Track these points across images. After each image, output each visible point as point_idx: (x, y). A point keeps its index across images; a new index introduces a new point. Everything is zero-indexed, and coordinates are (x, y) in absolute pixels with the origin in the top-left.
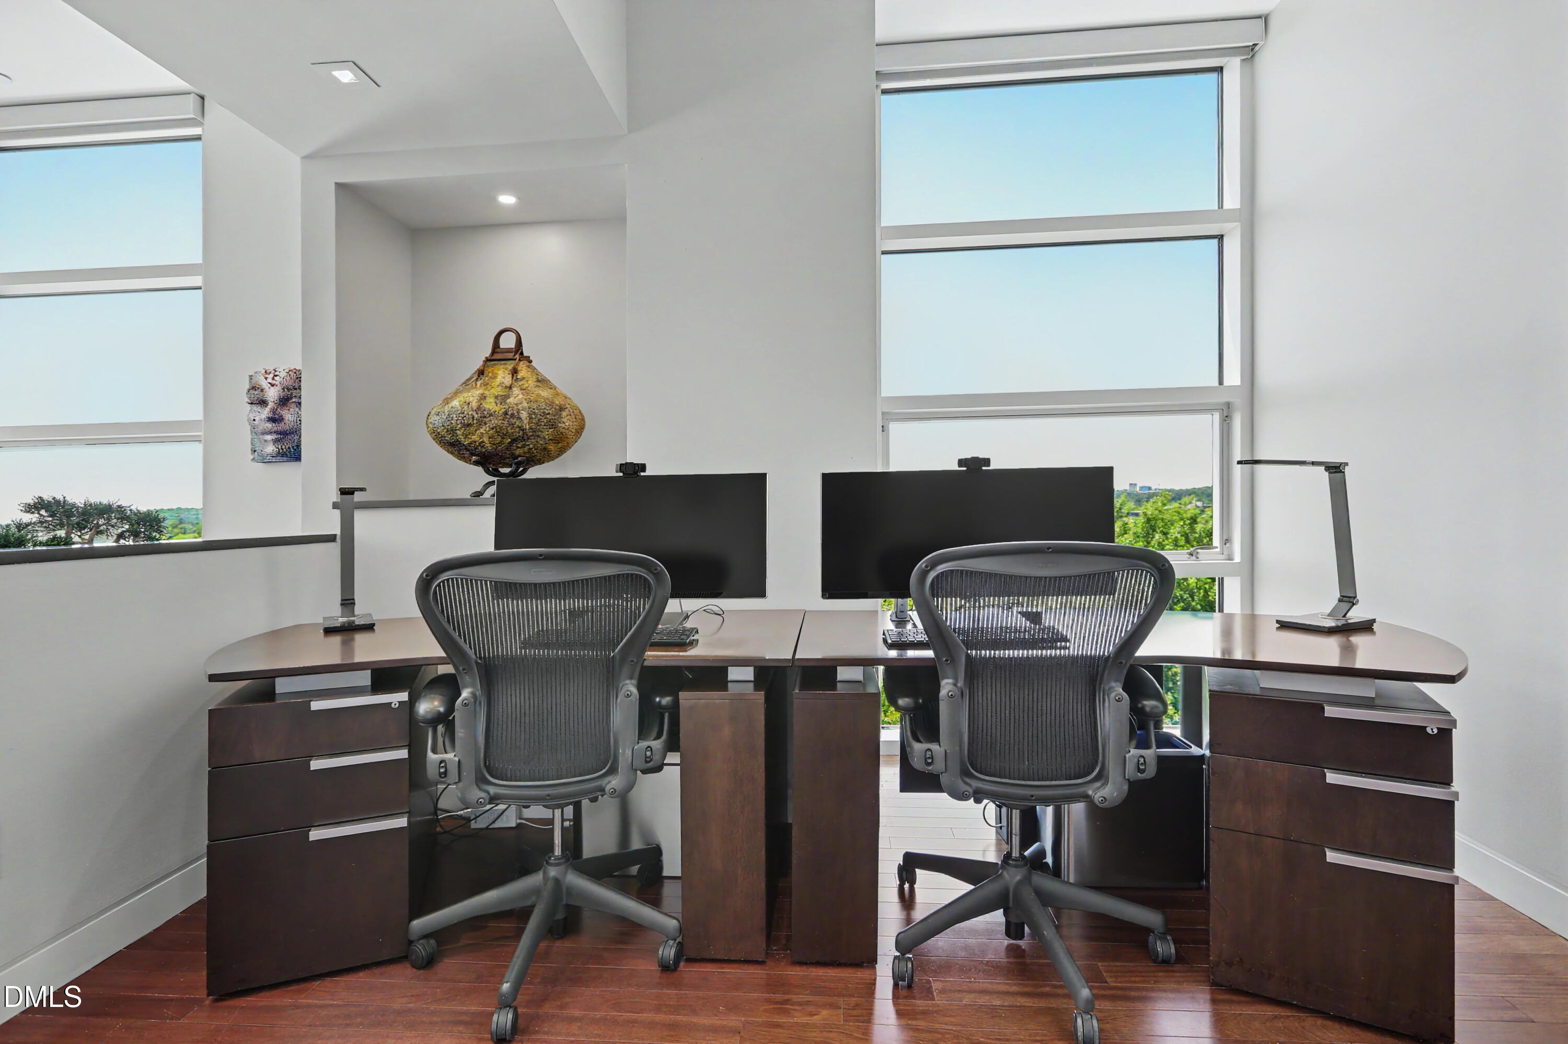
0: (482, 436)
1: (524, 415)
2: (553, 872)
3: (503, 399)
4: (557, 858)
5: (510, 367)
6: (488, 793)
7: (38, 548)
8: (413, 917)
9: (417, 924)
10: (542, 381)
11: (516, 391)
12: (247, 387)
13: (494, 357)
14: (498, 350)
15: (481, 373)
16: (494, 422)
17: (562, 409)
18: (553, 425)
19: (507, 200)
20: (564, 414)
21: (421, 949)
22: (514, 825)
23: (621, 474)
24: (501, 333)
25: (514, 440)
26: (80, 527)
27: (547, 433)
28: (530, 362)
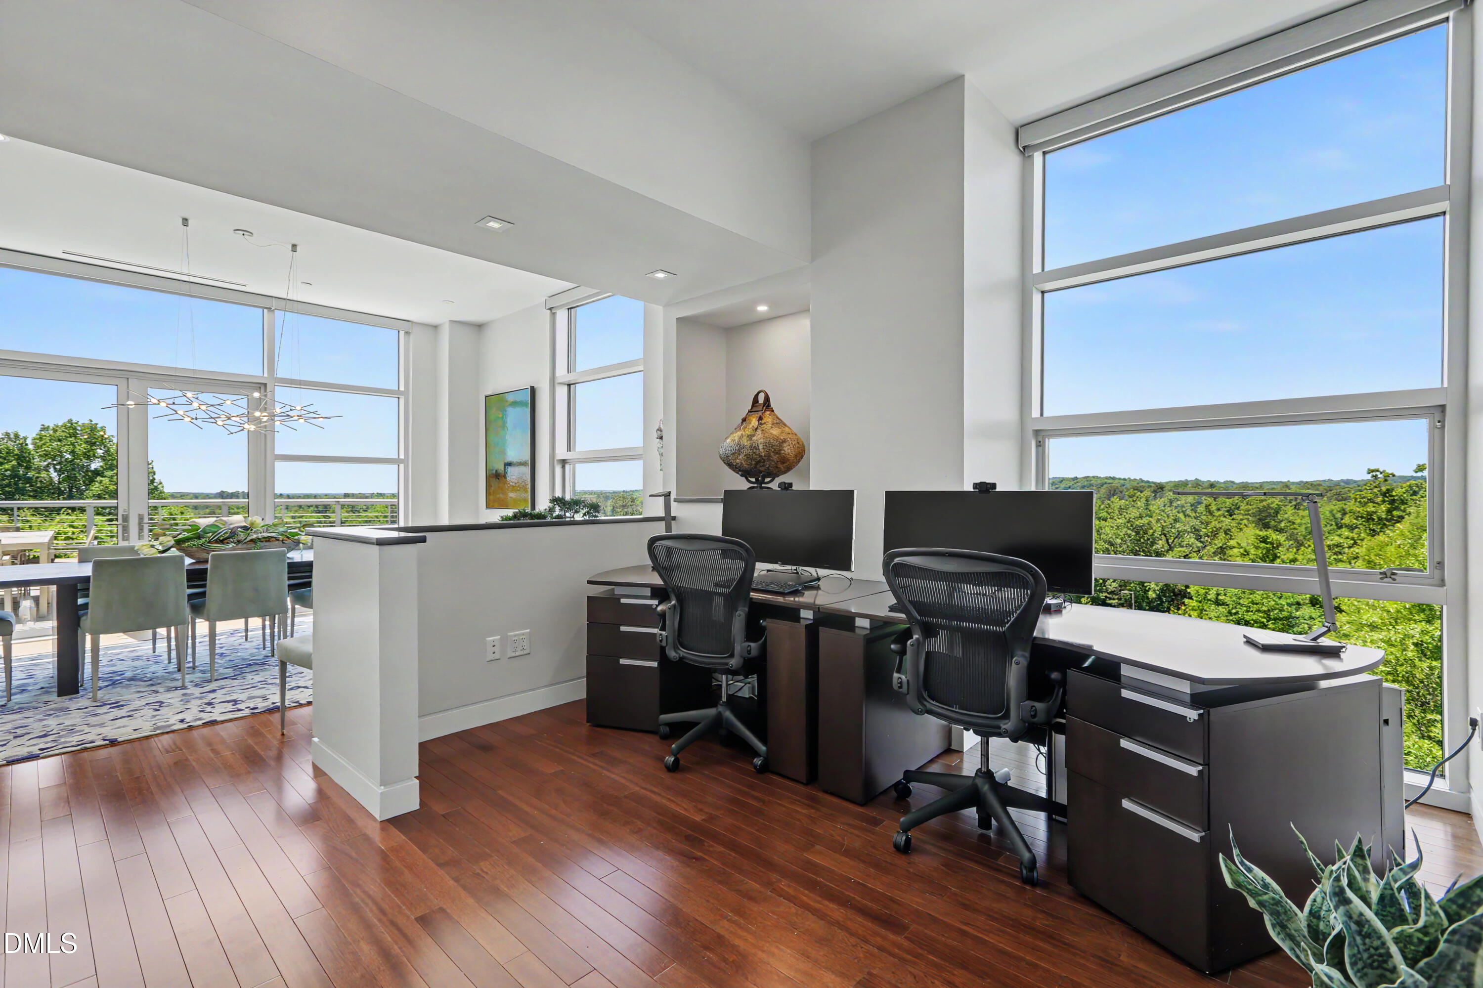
0: (740, 460)
1: (761, 447)
2: (720, 709)
3: (750, 437)
4: (723, 702)
5: (758, 416)
6: (680, 654)
7: (554, 520)
8: (661, 714)
9: (663, 717)
10: (779, 423)
11: (759, 432)
12: (657, 428)
13: (753, 410)
14: (757, 405)
15: (744, 420)
16: (745, 451)
17: (784, 441)
18: (778, 452)
19: (762, 308)
20: (785, 445)
21: (664, 730)
22: (748, 697)
23: (780, 489)
24: (759, 393)
25: (757, 463)
26: (570, 509)
27: (775, 458)
28: (773, 411)
